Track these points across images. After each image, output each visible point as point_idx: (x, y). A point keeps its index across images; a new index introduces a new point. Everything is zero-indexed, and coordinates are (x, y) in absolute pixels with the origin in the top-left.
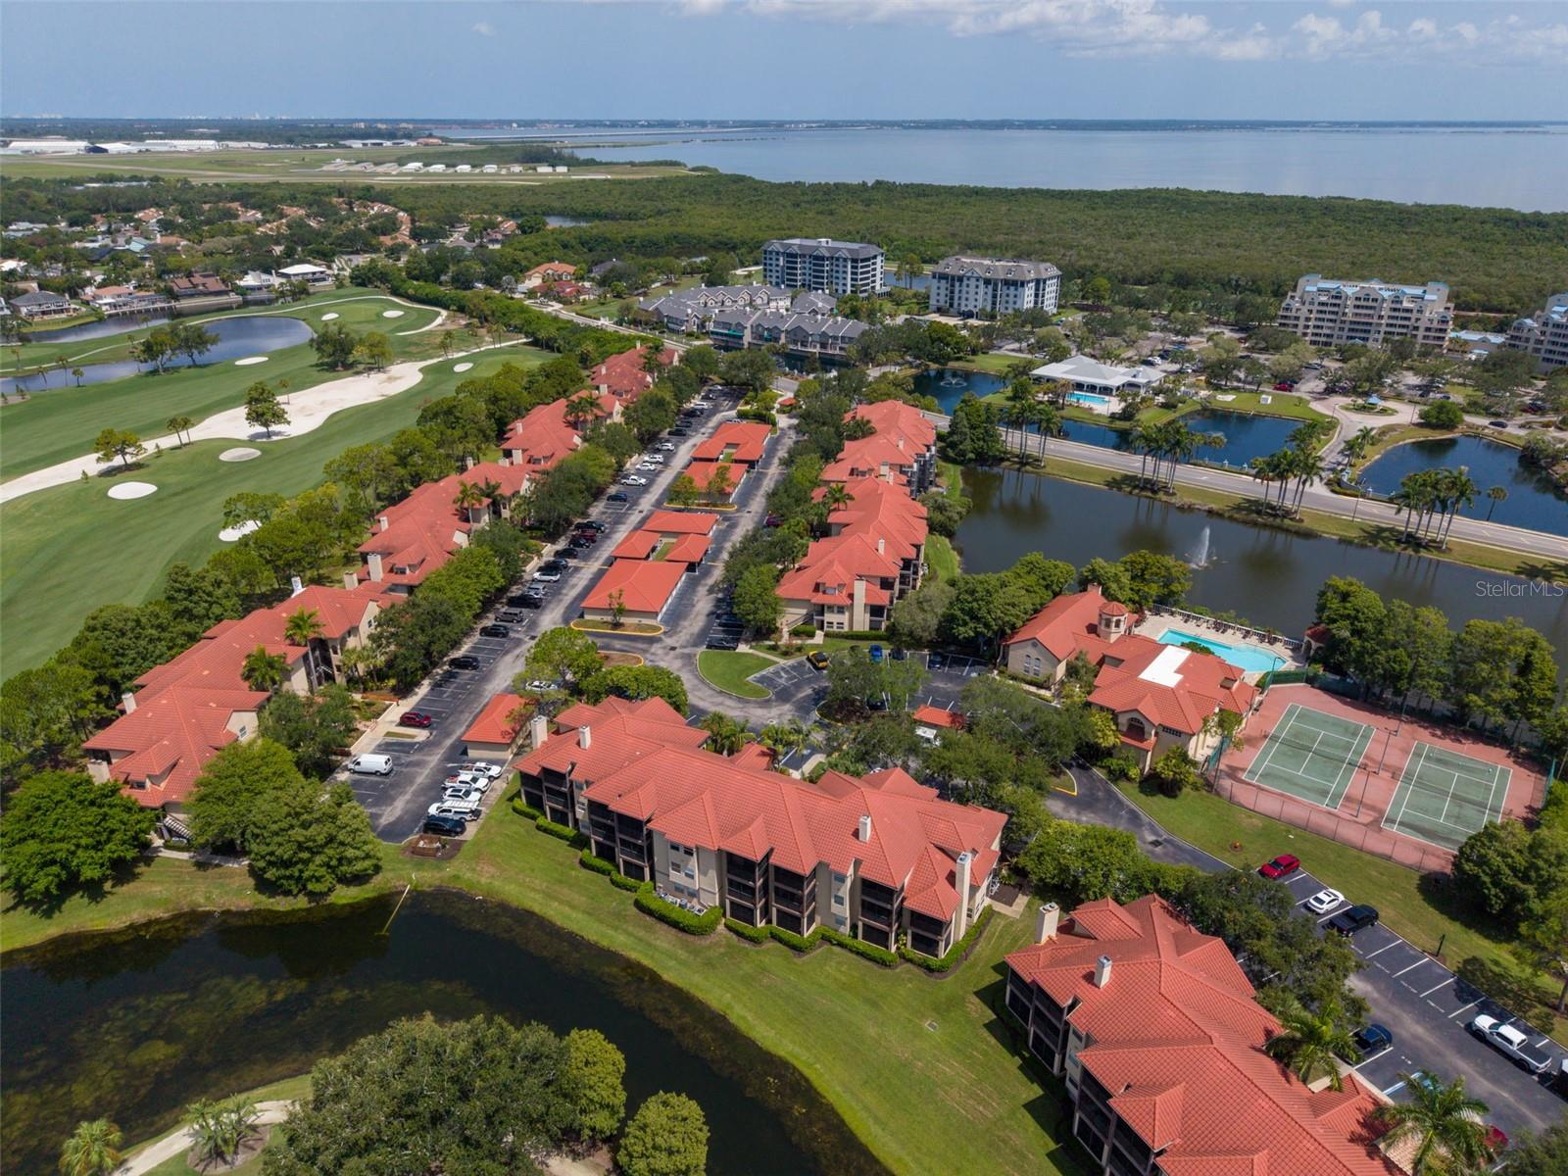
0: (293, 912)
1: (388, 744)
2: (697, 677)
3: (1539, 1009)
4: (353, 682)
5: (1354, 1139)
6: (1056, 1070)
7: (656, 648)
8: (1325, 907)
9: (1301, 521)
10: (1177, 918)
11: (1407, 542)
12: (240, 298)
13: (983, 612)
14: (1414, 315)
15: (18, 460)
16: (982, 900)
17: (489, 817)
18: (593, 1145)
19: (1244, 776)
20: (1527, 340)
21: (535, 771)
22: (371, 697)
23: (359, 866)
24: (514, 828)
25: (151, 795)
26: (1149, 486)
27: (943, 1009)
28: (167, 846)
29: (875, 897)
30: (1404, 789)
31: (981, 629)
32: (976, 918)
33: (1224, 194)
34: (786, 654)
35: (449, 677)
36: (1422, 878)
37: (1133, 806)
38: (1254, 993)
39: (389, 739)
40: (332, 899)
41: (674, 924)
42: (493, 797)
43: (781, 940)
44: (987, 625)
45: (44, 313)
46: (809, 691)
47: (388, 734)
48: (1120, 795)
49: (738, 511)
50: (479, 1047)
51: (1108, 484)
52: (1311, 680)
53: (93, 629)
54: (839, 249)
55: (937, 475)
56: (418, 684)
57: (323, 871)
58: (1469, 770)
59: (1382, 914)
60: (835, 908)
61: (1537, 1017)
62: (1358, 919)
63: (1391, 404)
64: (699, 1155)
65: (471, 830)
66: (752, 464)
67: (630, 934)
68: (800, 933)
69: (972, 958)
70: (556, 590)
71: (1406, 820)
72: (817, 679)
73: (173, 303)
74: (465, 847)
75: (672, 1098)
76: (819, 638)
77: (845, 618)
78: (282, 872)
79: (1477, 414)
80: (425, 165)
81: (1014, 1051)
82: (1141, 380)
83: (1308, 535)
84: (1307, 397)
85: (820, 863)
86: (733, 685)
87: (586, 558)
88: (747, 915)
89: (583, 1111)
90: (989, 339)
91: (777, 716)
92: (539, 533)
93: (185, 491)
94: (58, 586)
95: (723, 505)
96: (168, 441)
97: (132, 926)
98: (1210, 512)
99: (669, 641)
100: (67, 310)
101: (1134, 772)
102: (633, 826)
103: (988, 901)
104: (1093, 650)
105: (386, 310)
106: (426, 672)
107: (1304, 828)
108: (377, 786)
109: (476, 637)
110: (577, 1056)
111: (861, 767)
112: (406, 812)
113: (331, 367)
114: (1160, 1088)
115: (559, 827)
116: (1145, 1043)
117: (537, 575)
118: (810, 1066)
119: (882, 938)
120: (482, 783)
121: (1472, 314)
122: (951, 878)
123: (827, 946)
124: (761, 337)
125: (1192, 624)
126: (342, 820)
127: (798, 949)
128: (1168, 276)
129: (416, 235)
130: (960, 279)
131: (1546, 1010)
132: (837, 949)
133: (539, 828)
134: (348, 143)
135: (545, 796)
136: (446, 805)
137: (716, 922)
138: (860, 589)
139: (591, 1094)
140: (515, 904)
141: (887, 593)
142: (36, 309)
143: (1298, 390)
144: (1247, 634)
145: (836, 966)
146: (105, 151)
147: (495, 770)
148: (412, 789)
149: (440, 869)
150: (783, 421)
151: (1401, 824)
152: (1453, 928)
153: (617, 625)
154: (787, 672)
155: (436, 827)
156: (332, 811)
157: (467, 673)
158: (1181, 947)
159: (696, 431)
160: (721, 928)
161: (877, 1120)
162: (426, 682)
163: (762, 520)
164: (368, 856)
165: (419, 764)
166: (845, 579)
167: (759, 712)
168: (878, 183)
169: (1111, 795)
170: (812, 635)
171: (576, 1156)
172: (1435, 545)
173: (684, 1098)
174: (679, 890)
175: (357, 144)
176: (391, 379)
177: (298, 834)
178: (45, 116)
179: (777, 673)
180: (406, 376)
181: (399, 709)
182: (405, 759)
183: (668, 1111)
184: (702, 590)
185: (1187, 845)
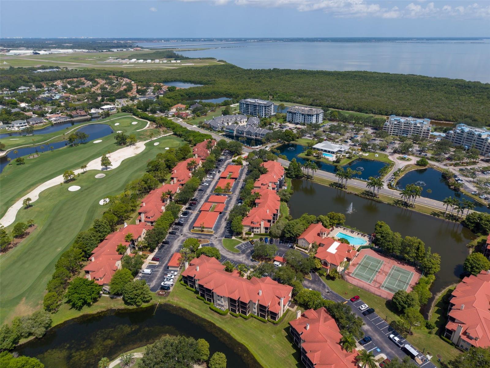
0: (133, 309)
1: (150, 266)
2: (222, 246)
3: (405, 333)
4: (140, 249)
5: (353, 362)
6: (299, 347)
7: (212, 238)
8: (363, 309)
9: (379, 198)
10: (327, 313)
11: (404, 205)
12: (90, 117)
13: (292, 231)
14: (420, 128)
15: (42, 177)
16: (287, 307)
17: (175, 286)
18: (203, 362)
19: (351, 275)
20: (450, 137)
21: (186, 276)
22: (145, 253)
23: (148, 299)
24: (181, 288)
25: (100, 282)
26: (340, 186)
27: (276, 333)
28: (103, 293)
29: (262, 308)
30: (388, 278)
31: (291, 235)
32: (285, 311)
33: (378, 73)
34: (244, 240)
35: (162, 246)
36: (387, 301)
37: (324, 283)
38: (339, 331)
39: (150, 264)
40: (141, 306)
41: (218, 313)
42: (176, 280)
43: (242, 317)
44: (293, 234)
45: (36, 123)
46: (250, 251)
47: (150, 263)
48: (322, 280)
49: (232, 194)
50: (180, 342)
51: (330, 185)
52: (371, 248)
53: (79, 238)
54: (261, 103)
55: (284, 182)
56: (155, 249)
57: (140, 300)
58: (404, 273)
59: (375, 310)
60: (254, 310)
61: (404, 335)
62: (370, 311)
63: (411, 157)
64: (225, 365)
65: (171, 289)
66: (236, 179)
67: (209, 315)
68: (246, 315)
69: (283, 321)
70: (186, 220)
71: (387, 286)
72: (252, 247)
73: (72, 119)
74: (170, 293)
75: (219, 353)
76: (252, 235)
77: (259, 230)
78: (131, 300)
79: (433, 160)
80: (137, 60)
81: (291, 342)
82: (343, 149)
83: (380, 202)
84: (388, 154)
85: (250, 301)
86: (231, 249)
87: (194, 210)
88: (235, 311)
89: (201, 356)
90: (302, 133)
91: (242, 258)
92: (181, 202)
93: (88, 188)
94: (62, 219)
95: (228, 192)
96: (80, 171)
97: (98, 313)
98: (355, 194)
99: (215, 236)
100: (43, 122)
101: (325, 274)
102: (209, 291)
103: (288, 307)
104: (318, 241)
105: (133, 122)
106: (157, 246)
107: (362, 288)
108: (148, 278)
109: (168, 235)
110: (200, 344)
111: (260, 275)
112: (156, 284)
113: (120, 144)
114: (316, 351)
115: (191, 289)
116: (315, 342)
117: (182, 216)
118: (248, 345)
119: (264, 317)
120: (173, 277)
121: (442, 122)
122: (279, 303)
123: (252, 318)
124: (239, 133)
125: (345, 231)
126: (144, 289)
127: (246, 319)
128: (356, 108)
129: (138, 92)
130: (295, 113)
131: (407, 333)
132: (254, 319)
133: (187, 288)
134: (112, 50)
135: (188, 281)
136: (166, 283)
137: (228, 312)
138: (262, 223)
139: (203, 352)
140: (183, 307)
141: (269, 223)
142: (34, 122)
143: (386, 152)
144: (358, 234)
145: (254, 323)
146: (39, 54)
147: (176, 273)
148: (157, 278)
149: (165, 299)
150: (245, 163)
151: (385, 287)
152: (391, 314)
153: (202, 231)
154: (244, 245)
155: (163, 288)
156: (142, 287)
157: (166, 245)
158: (326, 320)
159: (221, 167)
160: (229, 314)
161: (261, 357)
162: (157, 248)
163: (238, 197)
164: (150, 296)
165: (157, 271)
166: (259, 221)
167: (238, 257)
168: (274, 69)
169: (319, 280)
170: (250, 234)
171: (199, 365)
172: (411, 206)
173: (222, 353)
174: (219, 305)
175: (115, 50)
176: (137, 148)
177: (135, 292)
178: (17, 38)
179: (242, 245)
180: (140, 147)
181: (151, 256)
182: (154, 270)
183: (219, 356)
184: (223, 220)
185: (335, 293)
